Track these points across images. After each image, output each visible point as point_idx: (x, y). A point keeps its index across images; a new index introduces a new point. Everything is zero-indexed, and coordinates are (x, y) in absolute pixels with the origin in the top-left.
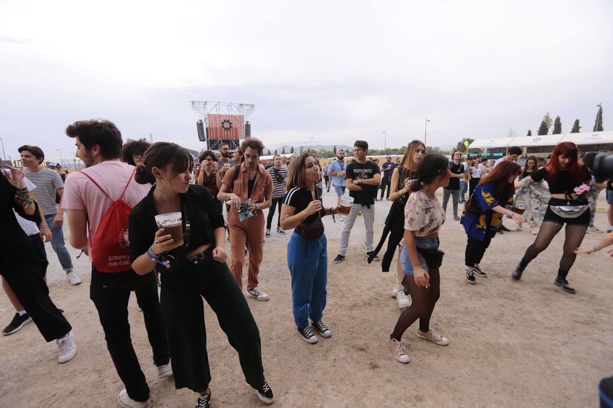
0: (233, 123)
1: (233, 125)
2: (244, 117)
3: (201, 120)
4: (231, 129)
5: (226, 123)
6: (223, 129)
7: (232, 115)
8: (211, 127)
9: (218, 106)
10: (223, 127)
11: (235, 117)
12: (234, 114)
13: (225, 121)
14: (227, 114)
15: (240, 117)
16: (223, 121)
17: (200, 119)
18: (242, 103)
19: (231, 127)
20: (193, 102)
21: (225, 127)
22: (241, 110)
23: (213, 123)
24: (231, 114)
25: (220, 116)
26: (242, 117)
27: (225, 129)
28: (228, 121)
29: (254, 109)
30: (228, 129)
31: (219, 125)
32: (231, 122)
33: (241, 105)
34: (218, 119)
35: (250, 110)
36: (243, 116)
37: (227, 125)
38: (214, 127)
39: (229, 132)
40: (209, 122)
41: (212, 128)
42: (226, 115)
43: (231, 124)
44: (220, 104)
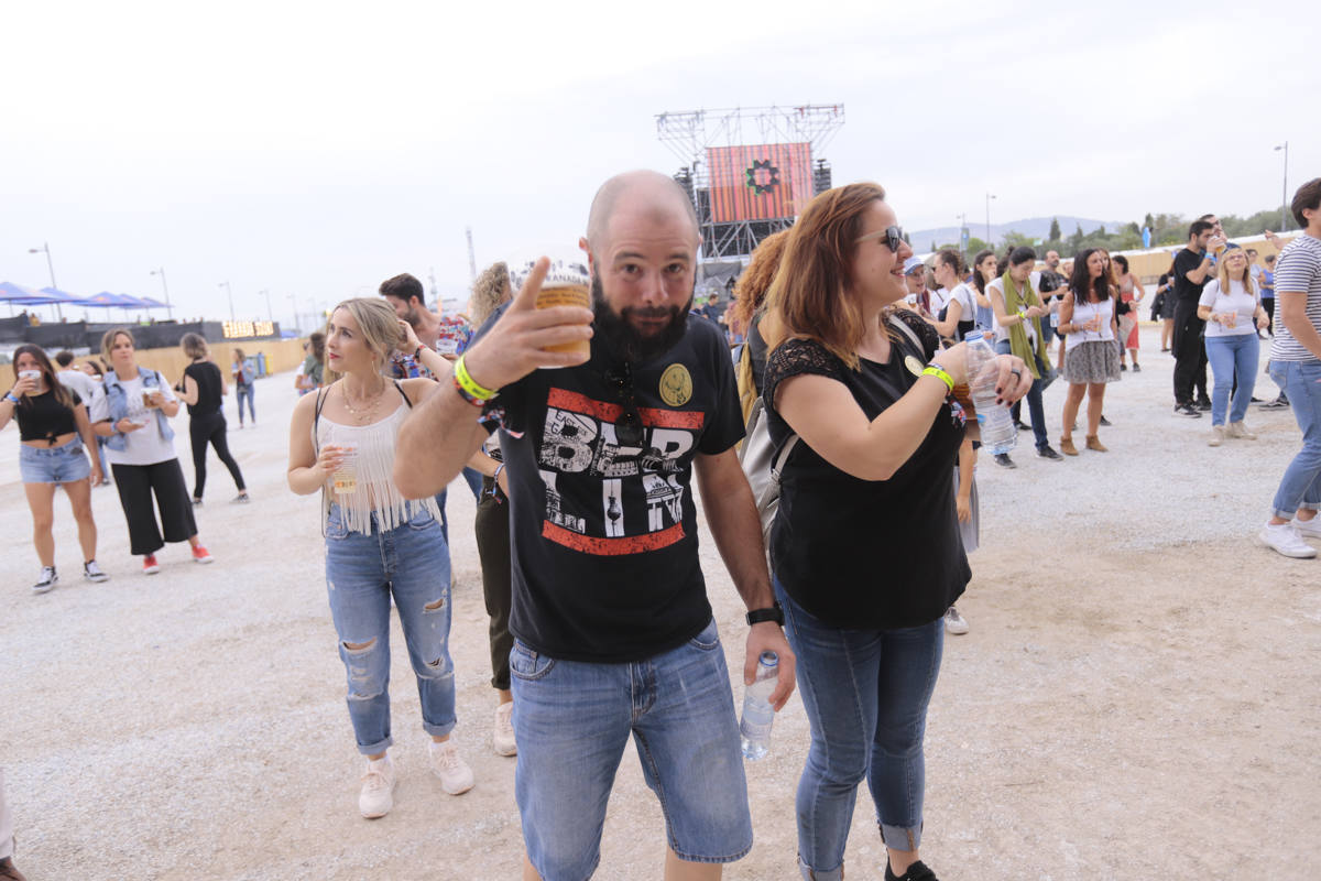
0: (781, 170)
1: (781, 176)
2: (813, 145)
3: (687, 169)
4: (776, 188)
5: (761, 170)
6: (753, 189)
7: (777, 145)
8: (718, 186)
9: (733, 122)
10: (752, 182)
11: (786, 149)
12: (782, 141)
13: (757, 164)
14: (760, 143)
15: (799, 146)
16: (752, 167)
17: (684, 166)
18: (804, 104)
19: (775, 181)
20: (663, 117)
21: (758, 183)
22: (800, 126)
23: (724, 173)
24: (771, 141)
25: (742, 150)
26: (804, 149)
27: (759, 188)
28: (766, 164)
29: (841, 119)
30: (769, 189)
31: (740, 179)
32: (774, 165)
33: (801, 109)
34: (735, 160)
35: (828, 122)
36: (809, 144)
37: (762, 177)
38: (725, 185)
39: (769, 198)
40: (713, 172)
41: (722, 190)
42: (760, 146)
43: (774, 171)
44: (742, 113)
